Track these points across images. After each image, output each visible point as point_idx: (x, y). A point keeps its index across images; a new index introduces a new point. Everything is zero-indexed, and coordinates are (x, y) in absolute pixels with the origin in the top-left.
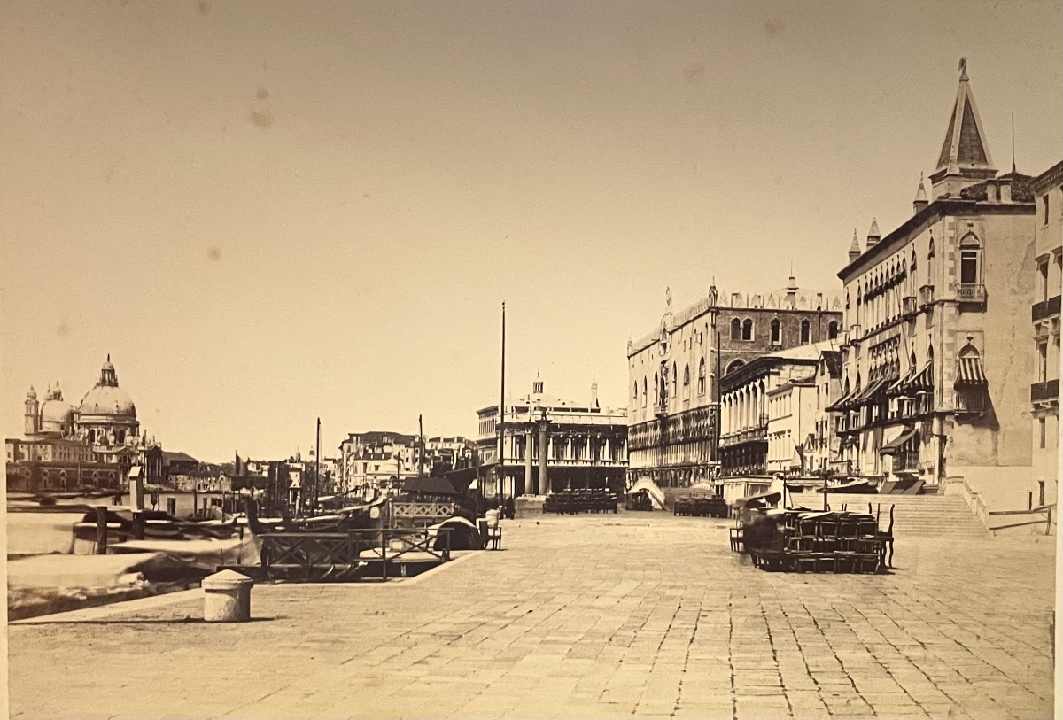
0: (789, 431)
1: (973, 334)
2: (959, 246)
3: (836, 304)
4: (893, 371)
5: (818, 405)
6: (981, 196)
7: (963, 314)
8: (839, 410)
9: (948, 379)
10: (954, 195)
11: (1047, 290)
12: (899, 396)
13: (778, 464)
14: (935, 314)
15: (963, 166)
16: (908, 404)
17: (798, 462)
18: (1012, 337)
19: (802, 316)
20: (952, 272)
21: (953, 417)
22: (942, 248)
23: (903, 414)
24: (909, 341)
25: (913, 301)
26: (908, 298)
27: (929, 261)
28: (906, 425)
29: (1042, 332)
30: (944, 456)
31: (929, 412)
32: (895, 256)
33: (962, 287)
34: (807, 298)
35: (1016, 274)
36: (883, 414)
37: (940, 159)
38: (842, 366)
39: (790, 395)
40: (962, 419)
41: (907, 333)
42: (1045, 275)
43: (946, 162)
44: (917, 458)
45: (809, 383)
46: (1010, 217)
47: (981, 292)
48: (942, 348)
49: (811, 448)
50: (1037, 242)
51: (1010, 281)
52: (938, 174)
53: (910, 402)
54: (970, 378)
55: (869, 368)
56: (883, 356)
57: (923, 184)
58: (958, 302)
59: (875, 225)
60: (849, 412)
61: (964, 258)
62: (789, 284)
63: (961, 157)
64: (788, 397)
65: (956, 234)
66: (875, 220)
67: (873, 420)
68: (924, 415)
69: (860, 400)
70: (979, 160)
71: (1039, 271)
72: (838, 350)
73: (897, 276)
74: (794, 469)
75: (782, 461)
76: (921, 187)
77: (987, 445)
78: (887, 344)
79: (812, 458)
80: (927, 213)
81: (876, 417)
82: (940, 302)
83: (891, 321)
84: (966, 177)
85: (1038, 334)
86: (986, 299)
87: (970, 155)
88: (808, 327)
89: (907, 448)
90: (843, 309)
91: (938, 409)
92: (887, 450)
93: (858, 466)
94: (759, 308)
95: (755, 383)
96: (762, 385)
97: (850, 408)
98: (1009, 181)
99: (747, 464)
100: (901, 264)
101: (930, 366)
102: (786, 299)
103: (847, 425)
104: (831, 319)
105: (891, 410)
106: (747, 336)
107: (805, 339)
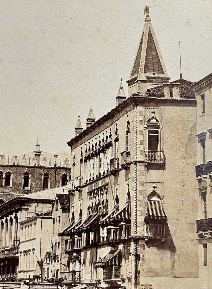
0: (34, 250)
1: (156, 184)
2: (147, 126)
3: (67, 162)
4: (104, 208)
5: (54, 231)
6: (160, 94)
7: (150, 171)
8: (67, 235)
9: (141, 215)
10: (142, 93)
11: (205, 156)
12: (108, 226)
13: (25, 274)
14: (131, 170)
15: (148, 74)
16: (114, 231)
17: (39, 273)
18: (182, 187)
19: (44, 170)
20: (142, 143)
21: (144, 241)
22: (135, 127)
23: (111, 239)
24: (114, 188)
25: (116, 161)
26: (113, 159)
27: (127, 135)
28: (113, 246)
29: (203, 184)
30: (138, 270)
31: (128, 237)
32: (104, 132)
33: (148, 153)
34: (48, 158)
35: (184, 145)
36: (97, 238)
37: (133, 70)
38: (70, 204)
39: (35, 224)
40: (150, 243)
41: (113, 183)
42: (204, 147)
43: (136, 72)
44: (120, 270)
45: (48, 216)
46: (179, 108)
47: (161, 157)
48: (136, 193)
49: (48, 262)
50: (198, 124)
51: (180, 150)
52: (131, 80)
53: (115, 230)
54: (155, 215)
55: (88, 206)
56: (97, 198)
57: (122, 86)
58: (147, 163)
59: (92, 111)
60: (74, 236)
61: (150, 134)
62: (35, 149)
63: (146, 69)
64: (33, 225)
65: (144, 118)
66: (91, 108)
67: (90, 243)
68: (124, 239)
69: (82, 228)
70: (159, 71)
71: (200, 143)
72: (68, 193)
73: (106, 145)
74: (36, 277)
75: (28, 271)
76: (121, 88)
77: (168, 263)
78: (99, 190)
79: (48, 269)
80: (125, 104)
81: (92, 241)
82: (134, 163)
83: (102, 174)
84: (150, 82)
85: (200, 185)
86: (164, 161)
87: (153, 67)
88: (48, 177)
89: (113, 263)
90: (71, 166)
91: (134, 235)
92: (99, 264)
93: (79, 276)
94: (16, 164)
95: (12, 216)
96: (16, 217)
97: (74, 234)
98: (179, 85)
99: (4, 274)
100: (109, 137)
101: (128, 205)
102: (34, 159)
103: (73, 246)
104: (63, 172)
105: (102, 235)
106: (7, 183)
107: (46, 185)
